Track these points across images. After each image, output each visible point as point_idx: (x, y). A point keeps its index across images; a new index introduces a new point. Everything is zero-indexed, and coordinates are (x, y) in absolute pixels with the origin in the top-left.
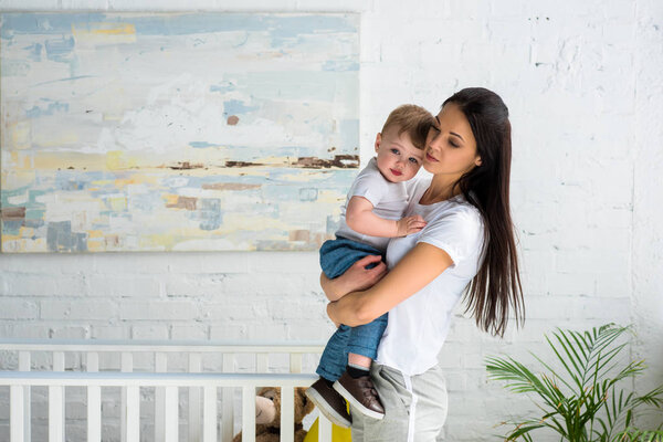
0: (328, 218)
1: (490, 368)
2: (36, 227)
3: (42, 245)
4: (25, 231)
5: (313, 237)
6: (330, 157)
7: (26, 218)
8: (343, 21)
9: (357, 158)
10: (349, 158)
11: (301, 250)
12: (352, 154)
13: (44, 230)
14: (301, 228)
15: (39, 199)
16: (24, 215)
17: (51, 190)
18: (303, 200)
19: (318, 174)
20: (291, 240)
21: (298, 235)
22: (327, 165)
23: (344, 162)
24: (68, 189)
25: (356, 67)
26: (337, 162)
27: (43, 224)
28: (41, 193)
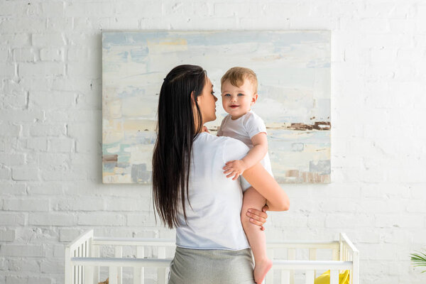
0: (310, 162)
1: (414, 259)
2: (124, 167)
3: (128, 179)
4: (117, 170)
5: (300, 175)
6: (312, 123)
7: (118, 162)
8: (319, 35)
9: (329, 123)
10: (324, 123)
11: (293, 182)
12: (326, 121)
13: (129, 169)
14: (293, 168)
15: (127, 150)
16: (117, 160)
17: (134, 144)
18: (295, 151)
19: (304, 134)
20: (286, 176)
21: (291, 173)
22: (310, 128)
23: (321, 126)
24: (145, 143)
25: (328, 65)
26: (316, 126)
27: (129, 166)
28: (128, 146)
